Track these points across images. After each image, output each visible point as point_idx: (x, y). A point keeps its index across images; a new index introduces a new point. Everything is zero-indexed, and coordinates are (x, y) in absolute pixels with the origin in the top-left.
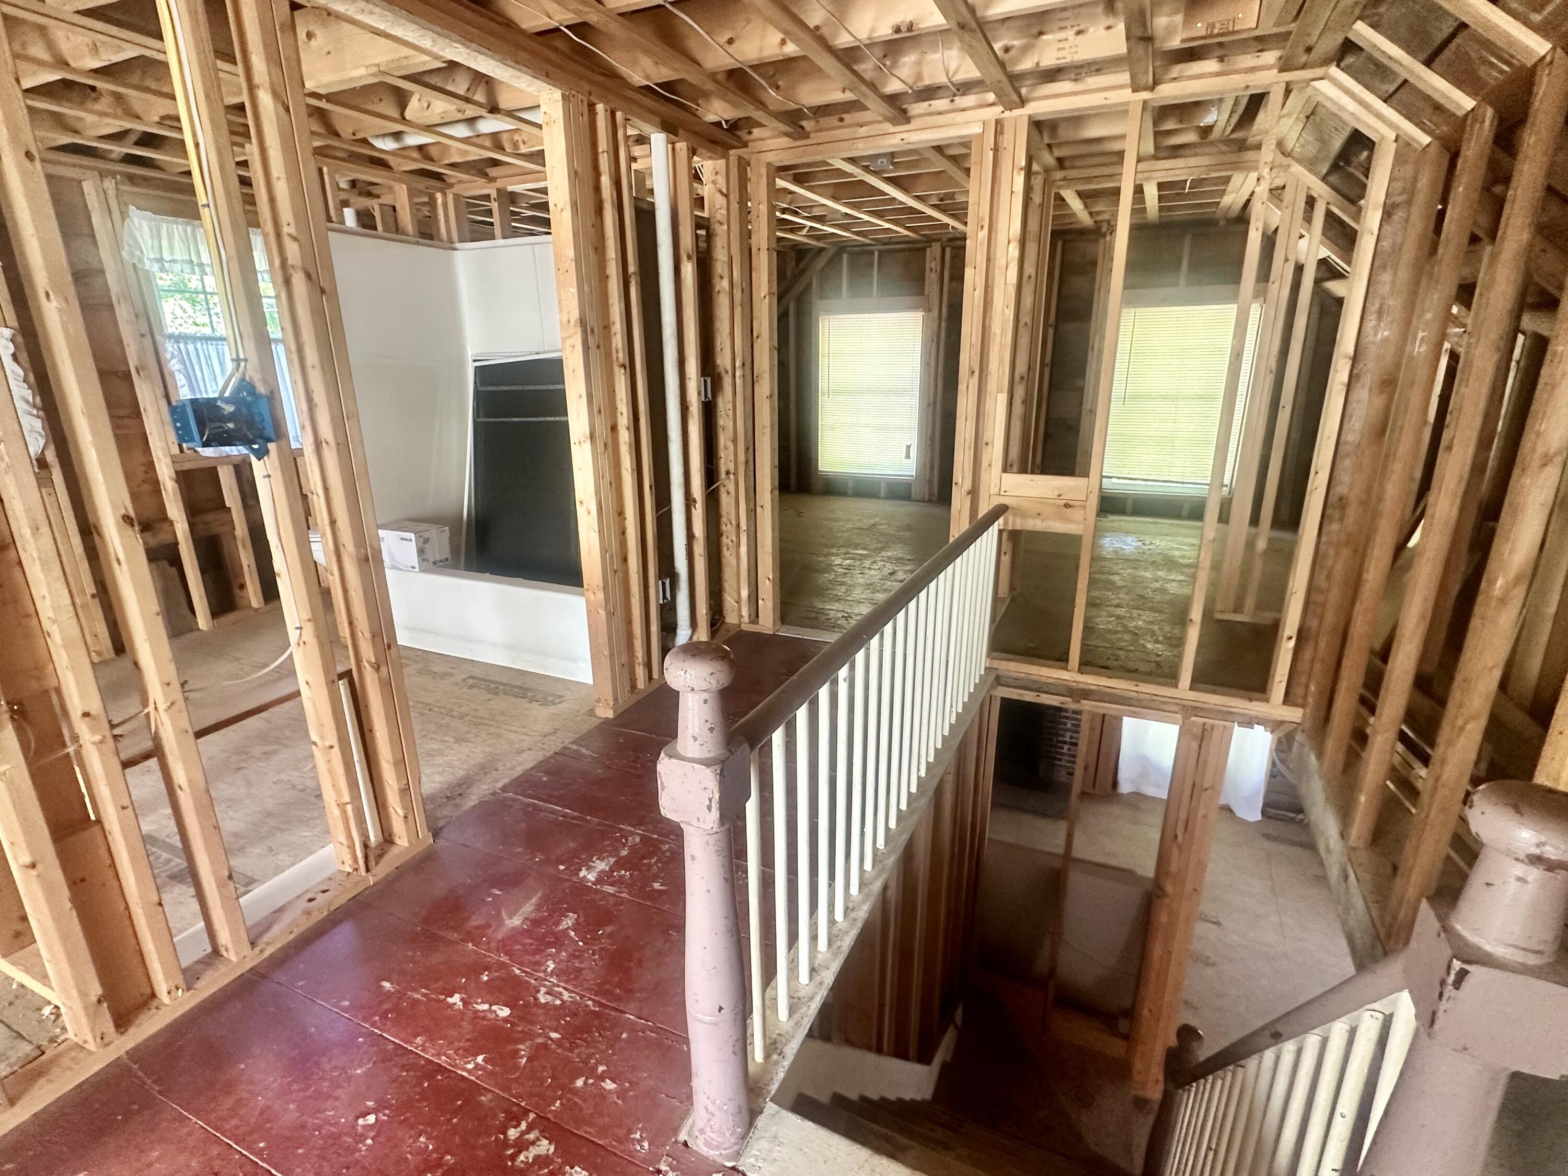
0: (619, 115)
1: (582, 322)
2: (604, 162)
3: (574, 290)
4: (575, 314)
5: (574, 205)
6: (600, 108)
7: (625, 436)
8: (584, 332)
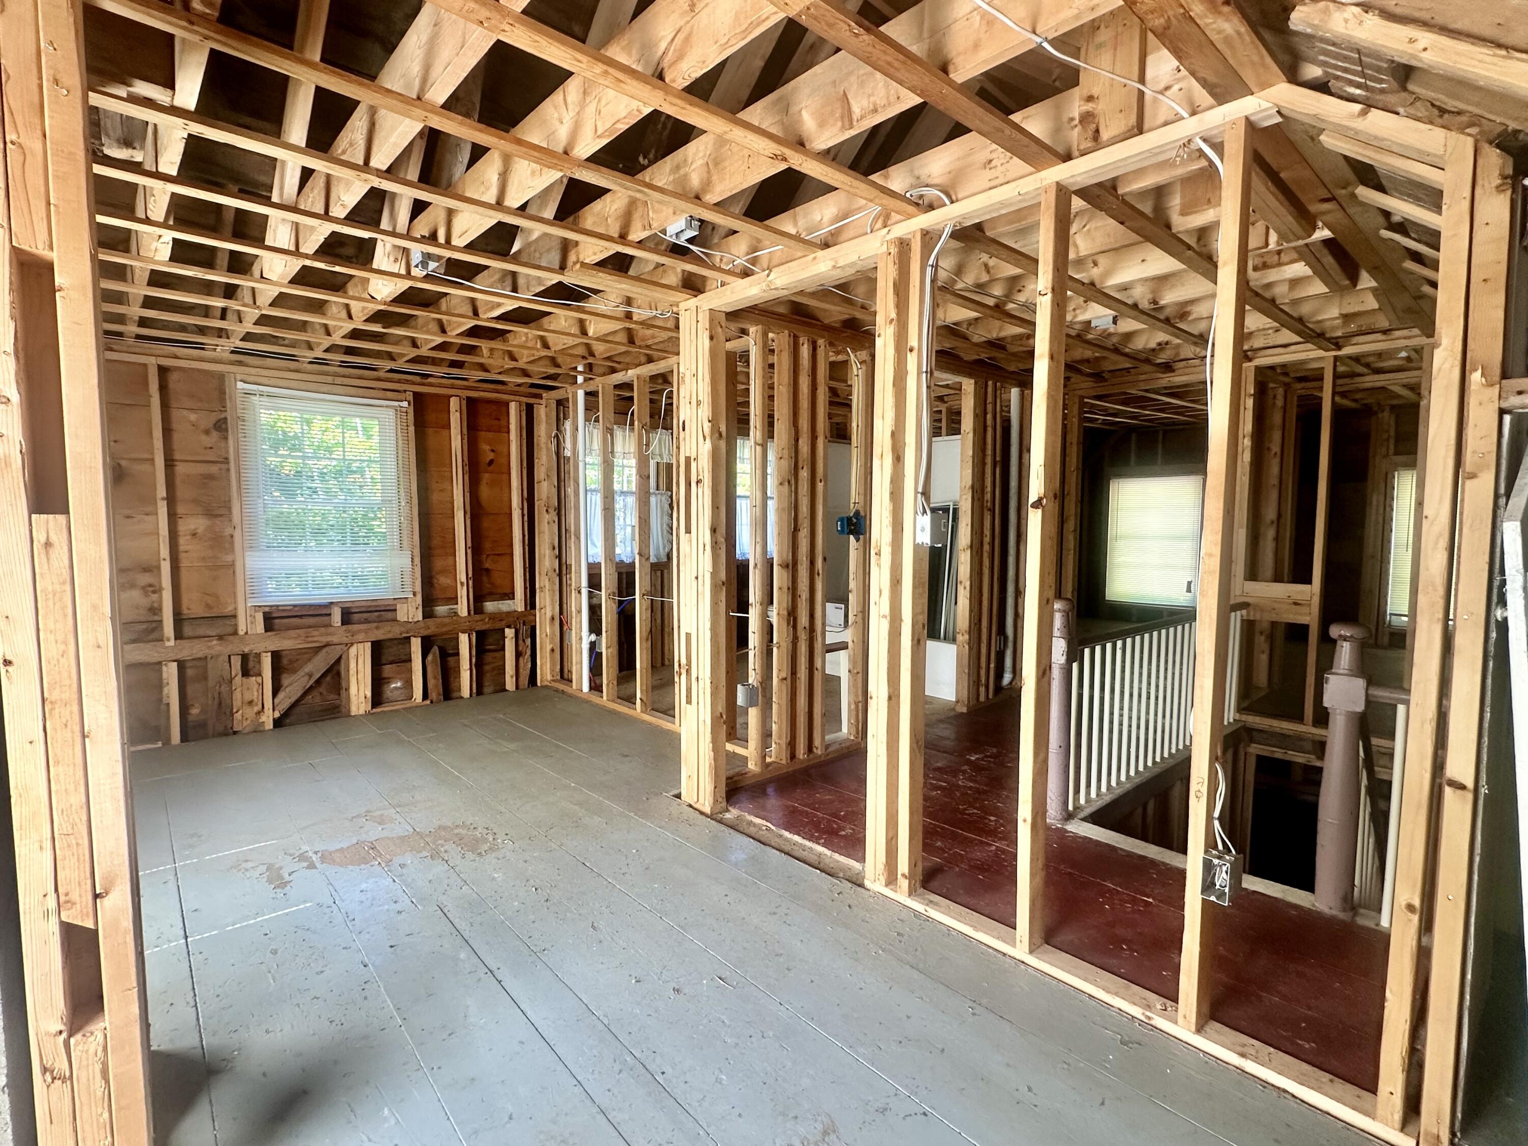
0: (998, 384)
1: (973, 487)
2: (990, 407)
3: (970, 471)
4: (970, 483)
5: (975, 430)
6: (990, 383)
7: (986, 547)
8: (973, 492)
